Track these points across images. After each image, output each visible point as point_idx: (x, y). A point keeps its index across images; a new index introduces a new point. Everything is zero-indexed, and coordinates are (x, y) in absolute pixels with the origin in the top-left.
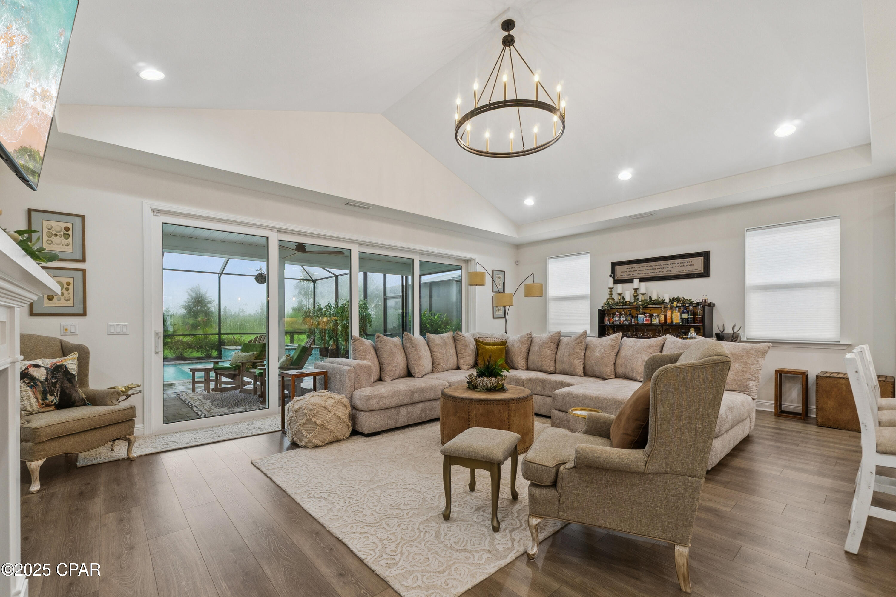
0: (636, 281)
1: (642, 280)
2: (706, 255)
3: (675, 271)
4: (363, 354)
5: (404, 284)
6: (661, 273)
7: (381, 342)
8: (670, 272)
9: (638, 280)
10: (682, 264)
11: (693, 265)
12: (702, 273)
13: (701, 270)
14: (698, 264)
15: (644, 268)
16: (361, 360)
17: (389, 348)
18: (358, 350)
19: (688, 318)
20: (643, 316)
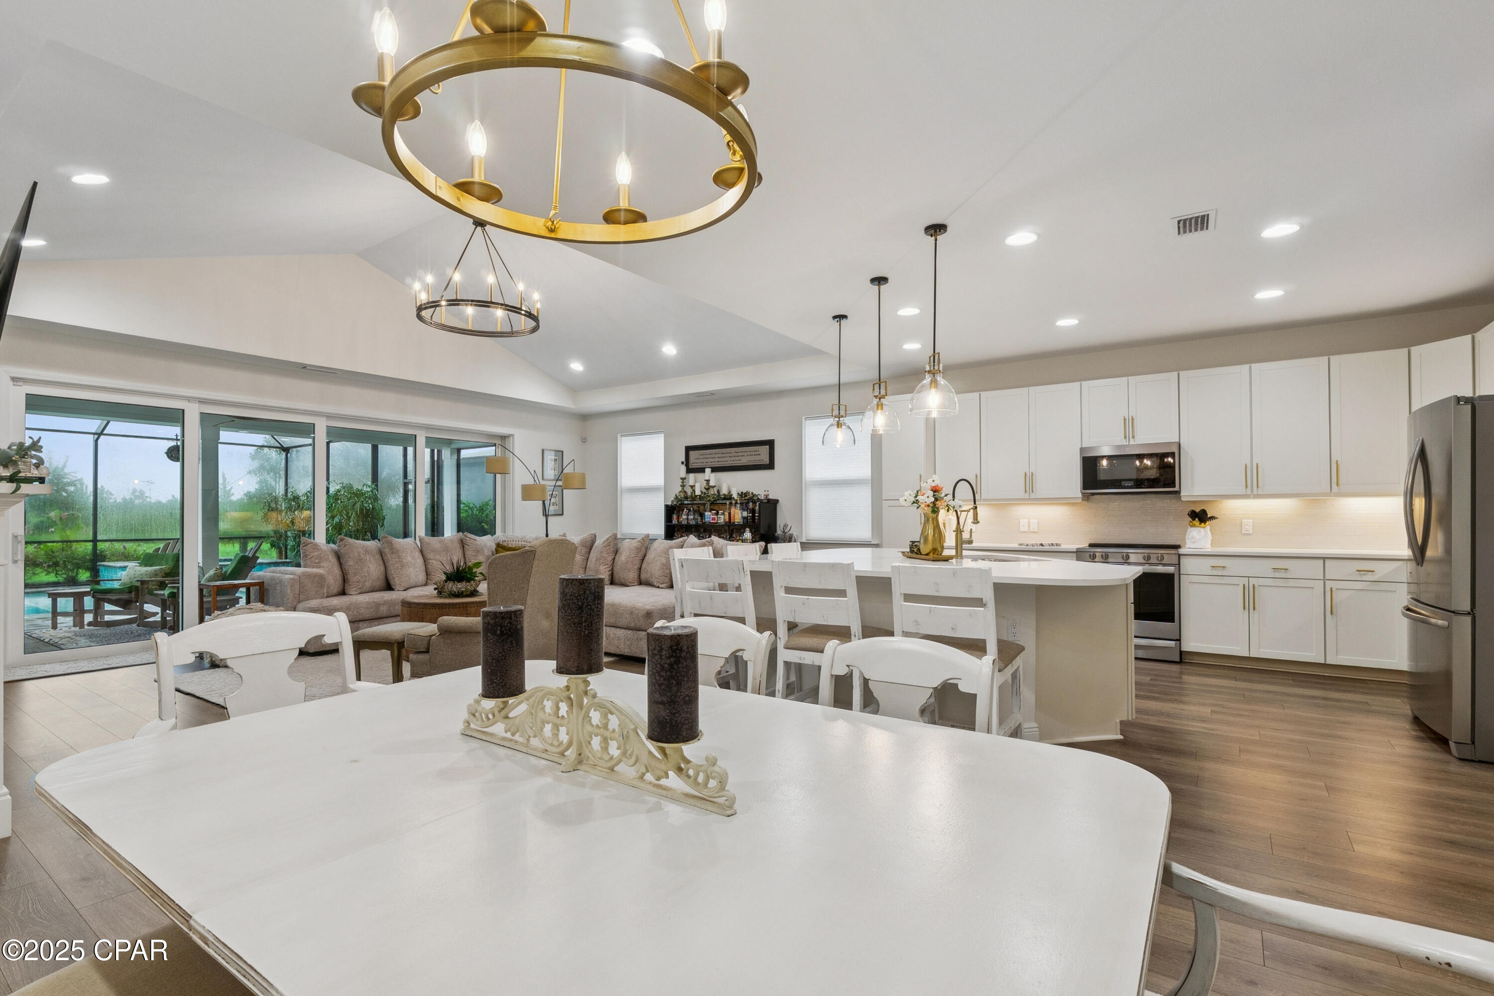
0: (708, 470)
1: (714, 470)
2: (770, 444)
3: (744, 461)
4: (317, 561)
5: (436, 459)
6: (732, 462)
7: (345, 546)
8: (740, 462)
9: (710, 469)
10: (750, 453)
11: (759, 455)
12: (767, 465)
13: (766, 460)
14: (763, 454)
15: (716, 456)
16: (313, 568)
17: (356, 554)
18: (309, 557)
19: (748, 516)
20: (709, 513)
